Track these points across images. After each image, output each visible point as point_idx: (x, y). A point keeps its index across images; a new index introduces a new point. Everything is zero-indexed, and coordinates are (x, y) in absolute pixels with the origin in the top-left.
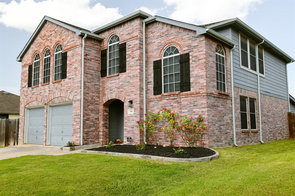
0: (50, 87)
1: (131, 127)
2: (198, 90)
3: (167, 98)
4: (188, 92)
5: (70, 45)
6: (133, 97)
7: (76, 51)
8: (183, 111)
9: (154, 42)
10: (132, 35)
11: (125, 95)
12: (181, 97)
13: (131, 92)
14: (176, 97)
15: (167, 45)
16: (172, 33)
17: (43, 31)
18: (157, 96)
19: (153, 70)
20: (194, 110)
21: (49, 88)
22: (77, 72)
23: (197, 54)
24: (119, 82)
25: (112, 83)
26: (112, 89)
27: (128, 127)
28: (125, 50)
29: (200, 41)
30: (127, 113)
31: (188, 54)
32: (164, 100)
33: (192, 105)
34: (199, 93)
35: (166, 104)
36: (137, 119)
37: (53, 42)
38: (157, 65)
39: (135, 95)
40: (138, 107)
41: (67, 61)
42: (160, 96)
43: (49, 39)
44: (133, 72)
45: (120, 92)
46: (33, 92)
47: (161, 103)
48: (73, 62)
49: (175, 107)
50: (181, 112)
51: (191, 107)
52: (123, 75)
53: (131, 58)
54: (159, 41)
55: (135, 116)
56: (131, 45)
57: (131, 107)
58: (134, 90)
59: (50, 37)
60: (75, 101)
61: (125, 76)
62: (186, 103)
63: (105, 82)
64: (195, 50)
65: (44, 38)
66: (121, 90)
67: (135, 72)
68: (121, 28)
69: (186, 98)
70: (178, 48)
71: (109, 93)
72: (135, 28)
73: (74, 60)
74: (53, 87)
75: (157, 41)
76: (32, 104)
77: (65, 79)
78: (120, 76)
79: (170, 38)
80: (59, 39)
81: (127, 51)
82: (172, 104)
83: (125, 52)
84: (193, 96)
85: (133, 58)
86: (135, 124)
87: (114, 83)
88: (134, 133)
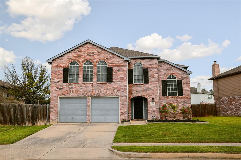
0: (94, 86)
1: (153, 111)
2: (187, 96)
3: (171, 98)
4: (182, 97)
5: (115, 64)
6: (154, 96)
7: (121, 68)
8: (179, 105)
9: (162, 71)
10: (153, 66)
11: (148, 95)
12: (178, 98)
13: (152, 94)
14: (175, 98)
15: (170, 74)
16: (173, 69)
17: (83, 48)
18: (164, 97)
19: (161, 84)
20: (185, 104)
21: (92, 86)
22: (124, 81)
23: (186, 81)
24: (144, 88)
25: (138, 88)
26: (138, 91)
28: (148, 72)
29: (187, 76)
30: (150, 104)
31: (181, 80)
32: (168, 99)
33: (184, 102)
34: (188, 97)
37: (95, 58)
38: (164, 82)
39: (155, 95)
41: (113, 72)
42: (166, 97)
43: (90, 55)
44: (154, 84)
45: (144, 93)
46: (71, 86)
47: (167, 100)
48: (119, 74)
49: (175, 103)
50: (178, 105)
52: (146, 85)
53: (152, 77)
54: (165, 71)
55: (156, 106)
56: (152, 71)
57: (153, 101)
58: (155, 93)
59: (92, 54)
60: (122, 96)
61: (148, 85)
62: (181, 101)
63: (132, 87)
64: (185, 79)
65: (84, 53)
66: (146, 92)
68: (144, 60)
69: (181, 99)
70: (176, 77)
71: (136, 93)
72: (154, 63)
73: (120, 73)
74: (97, 86)
75: (163, 71)
76: (70, 95)
77: (111, 83)
78: (144, 85)
79: (171, 71)
80: (103, 58)
81: (149, 73)
82: (173, 101)
83: (148, 73)
84: (184, 98)
85: (154, 77)
86: (156, 110)
87: (139, 88)
88: (155, 114)
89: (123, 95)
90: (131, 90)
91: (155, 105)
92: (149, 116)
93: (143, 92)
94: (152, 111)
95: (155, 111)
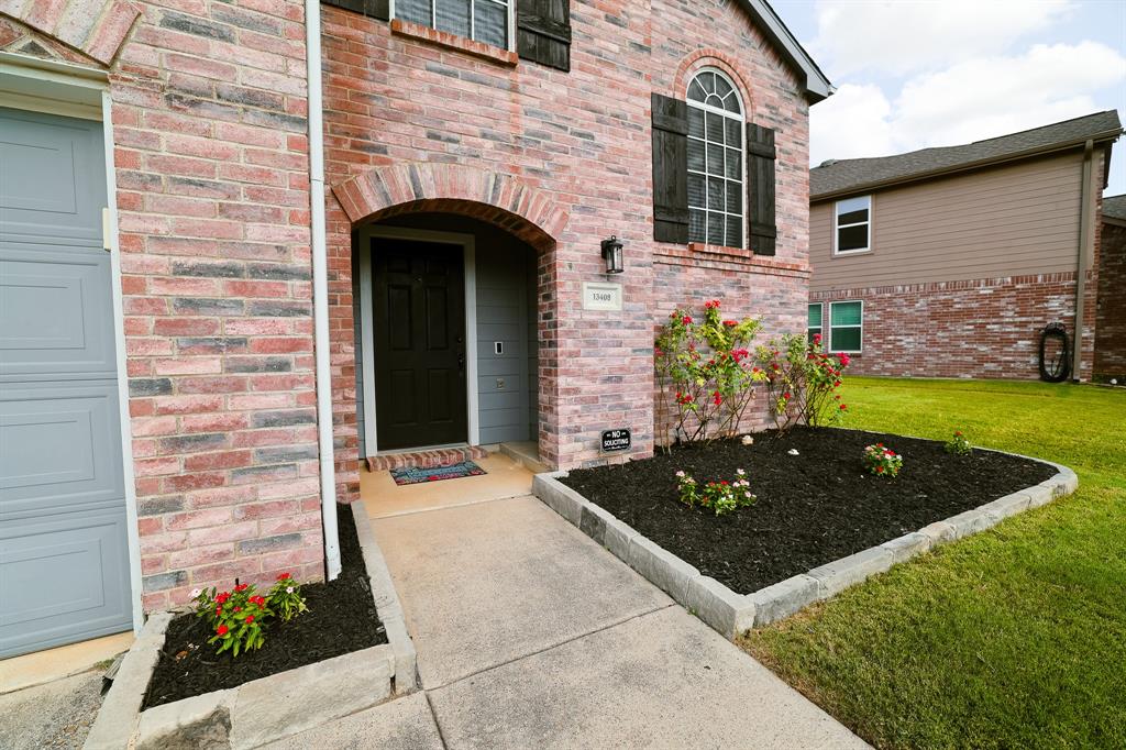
1: (609, 380)
3: (710, 265)
4: (770, 259)
6: (613, 223)
11: (560, 197)
12: (752, 269)
13: (602, 194)
14: (737, 268)
15: (705, 62)
18: (668, 246)
20: (781, 318)
23: (790, 146)
24: (515, 113)
25: (456, 95)
26: (457, 137)
27: (587, 378)
30: (578, 304)
31: (771, 135)
34: (797, 268)
35: (700, 285)
36: (638, 335)
39: (627, 216)
40: (647, 281)
42: (680, 248)
44: (614, 93)
45: (524, 174)
49: (732, 301)
51: (773, 306)
52: (547, 83)
53: (602, 14)
54: (678, 22)
55: (628, 322)
57: (610, 274)
58: (625, 191)
61: (562, 91)
62: (763, 291)
63: (374, 57)
64: (786, 130)
66: (538, 164)
67: (627, 101)
69: (762, 278)
71: (423, 156)
78: (518, 76)
79: (717, 41)
84: (782, 272)
85: (615, 21)
86: (627, 361)
87: (469, 97)
88: (622, 406)
89: (194, 77)
90: (362, 97)
91: (627, 312)
92: (569, 431)
93: (514, 159)
94: (593, 375)
95: (620, 379)
